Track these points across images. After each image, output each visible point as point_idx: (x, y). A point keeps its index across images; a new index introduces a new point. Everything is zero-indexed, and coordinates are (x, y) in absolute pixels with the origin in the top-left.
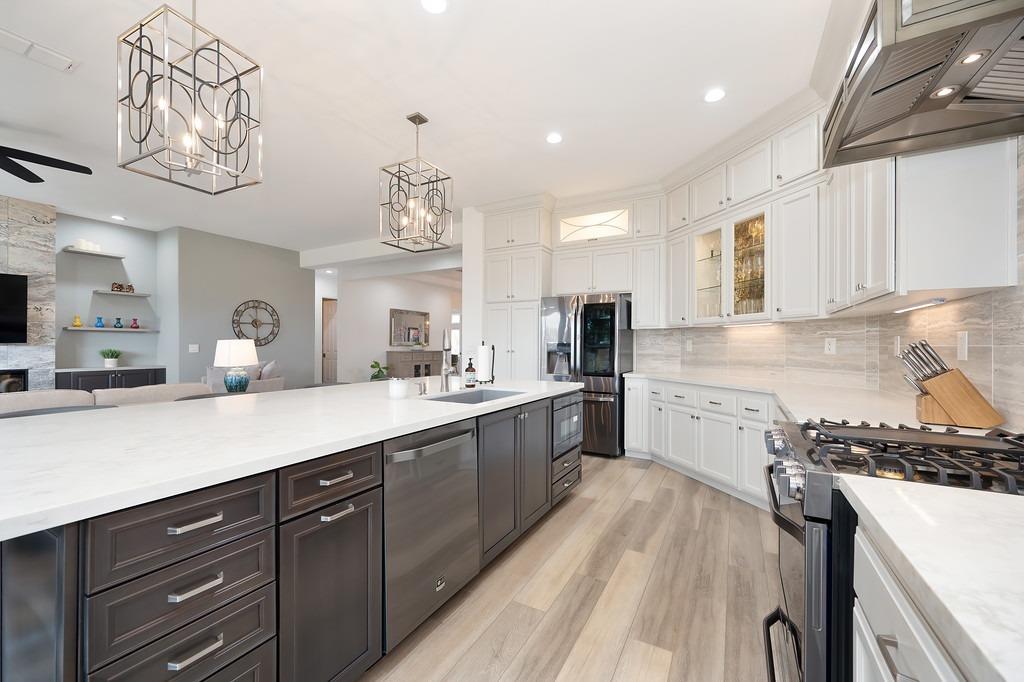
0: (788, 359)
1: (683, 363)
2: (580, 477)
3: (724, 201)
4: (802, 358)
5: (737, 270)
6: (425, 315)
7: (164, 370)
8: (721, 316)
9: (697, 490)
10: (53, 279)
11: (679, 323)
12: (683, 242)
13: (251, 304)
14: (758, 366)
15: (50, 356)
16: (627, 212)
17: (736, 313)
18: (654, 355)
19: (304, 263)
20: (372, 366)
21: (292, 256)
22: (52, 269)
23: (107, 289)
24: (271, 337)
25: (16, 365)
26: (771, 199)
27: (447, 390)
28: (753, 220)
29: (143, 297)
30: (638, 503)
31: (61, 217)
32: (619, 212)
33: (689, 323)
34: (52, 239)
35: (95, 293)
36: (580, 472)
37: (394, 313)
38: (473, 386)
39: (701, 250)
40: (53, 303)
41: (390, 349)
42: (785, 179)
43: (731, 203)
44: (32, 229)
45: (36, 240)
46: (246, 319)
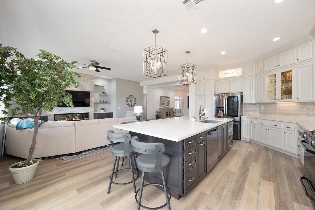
0: (300, 113)
1: (260, 113)
2: (232, 144)
3: (277, 66)
4: (307, 113)
5: (281, 86)
6: (168, 97)
7: (112, 113)
8: (275, 99)
9: (268, 150)
10: (93, 92)
11: (260, 101)
12: (261, 77)
13: (130, 96)
14: (288, 114)
15: (93, 109)
16: (241, 69)
17: (281, 99)
18: (250, 110)
19: (141, 85)
20: (156, 112)
21: (138, 83)
22: (93, 90)
23: (101, 94)
24: (134, 105)
25: (87, 112)
26: (294, 66)
27: (201, 120)
28: (288, 72)
29: (108, 95)
30: (251, 152)
32: (239, 69)
33: (264, 101)
35: (99, 94)
36: (232, 143)
37: (161, 97)
38: (205, 119)
39: (268, 80)
40: (93, 97)
41: (160, 107)
42: (300, 60)
43: (279, 67)
44: (90, 81)
45: (90, 83)
46: (129, 100)
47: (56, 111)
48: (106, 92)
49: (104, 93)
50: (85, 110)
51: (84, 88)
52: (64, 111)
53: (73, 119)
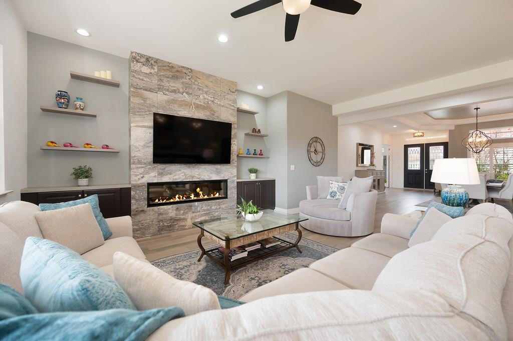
6: (372, 147)
7: (275, 180)
10: (237, 126)
13: (314, 139)
15: (235, 171)
19: (334, 113)
21: (327, 108)
22: (236, 119)
23: (250, 132)
24: (322, 160)
25: (224, 177)
34: (235, 102)
35: (246, 134)
40: (236, 140)
41: (356, 168)
44: (228, 96)
45: (230, 103)
46: (312, 149)
47: (153, 174)
48: (258, 127)
49: (254, 130)
50: (218, 173)
52: (171, 174)
53: (192, 197)
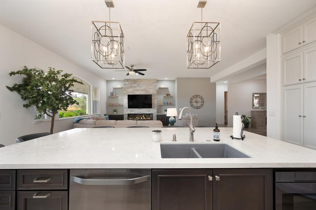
10: (156, 94)
13: (195, 96)
15: (156, 111)
19: (212, 81)
21: (208, 79)
23: (165, 96)
24: (201, 106)
25: (151, 113)
29: (172, 97)
31: (158, 81)
34: (156, 86)
37: (255, 94)
40: (156, 100)
46: (194, 101)
47: (129, 111)
48: (170, 93)
49: (168, 95)
50: (149, 111)
51: (148, 92)
52: (134, 111)
53: (141, 118)
